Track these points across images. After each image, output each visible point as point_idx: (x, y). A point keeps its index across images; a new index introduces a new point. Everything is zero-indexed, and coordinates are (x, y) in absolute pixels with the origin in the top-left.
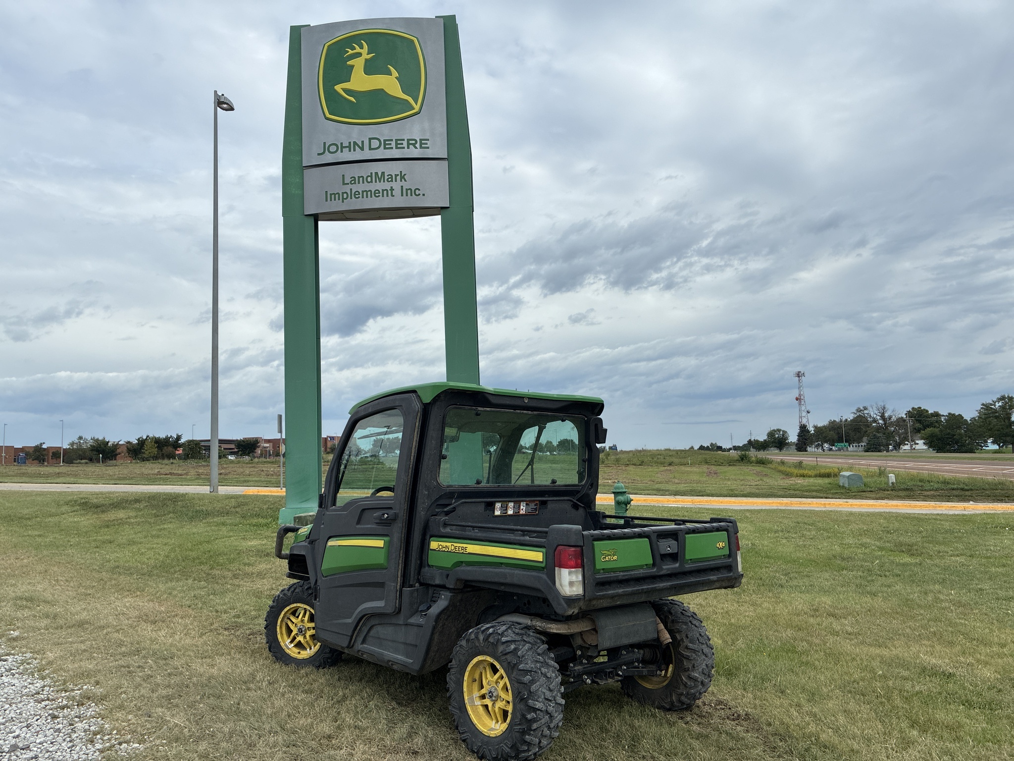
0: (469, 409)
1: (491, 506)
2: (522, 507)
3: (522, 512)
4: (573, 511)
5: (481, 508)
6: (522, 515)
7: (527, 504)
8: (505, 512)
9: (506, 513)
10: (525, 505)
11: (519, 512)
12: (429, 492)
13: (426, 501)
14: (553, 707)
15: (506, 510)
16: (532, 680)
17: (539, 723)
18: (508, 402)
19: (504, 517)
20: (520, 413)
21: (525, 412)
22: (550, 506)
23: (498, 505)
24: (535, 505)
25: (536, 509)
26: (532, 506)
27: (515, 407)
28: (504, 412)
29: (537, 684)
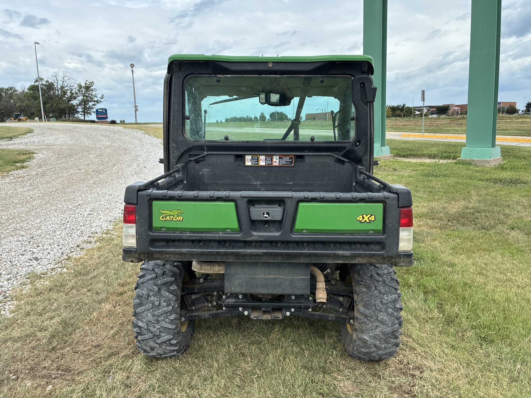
0: (208, 77)
1: (241, 158)
2: (274, 160)
3: (274, 164)
4: (338, 166)
5: (231, 159)
6: (276, 166)
7: (280, 158)
8: (256, 163)
9: (258, 164)
10: (278, 157)
11: (272, 164)
12: (177, 145)
13: (175, 151)
14: (158, 328)
15: (258, 161)
16: (141, 303)
17: (142, 336)
18: (249, 68)
19: (256, 168)
20: (266, 77)
21: (271, 76)
22: (307, 160)
23: (248, 158)
24: (290, 159)
25: (291, 162)
26: (287, 159)
27: (260, 73)
28: (248, 77)
29: (142, 307)
